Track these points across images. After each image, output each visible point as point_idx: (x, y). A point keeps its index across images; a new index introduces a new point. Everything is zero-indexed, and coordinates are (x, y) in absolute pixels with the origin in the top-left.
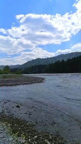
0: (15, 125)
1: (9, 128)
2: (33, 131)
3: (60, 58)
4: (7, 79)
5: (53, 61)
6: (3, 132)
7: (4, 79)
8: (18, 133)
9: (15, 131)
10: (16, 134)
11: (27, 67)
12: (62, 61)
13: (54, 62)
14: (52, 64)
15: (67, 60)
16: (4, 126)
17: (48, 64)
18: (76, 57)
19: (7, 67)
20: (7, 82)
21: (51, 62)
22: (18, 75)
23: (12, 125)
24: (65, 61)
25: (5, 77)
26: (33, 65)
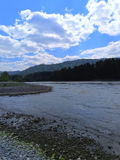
0: (46, 145)
1: (39, 149)
2: (70, 151)
3: (66, 65)
4: (9, 88)
5: (58, 68)
6: (35, 156)
7: (5, 88)
8: (54, 155)
9: (49, 153)
10: (53, 157)
11: (29, 74)
12: (68, 68)
13: (60, 69)
14: (57, 71)
15: (73, 68)
16: (32, 147)
17: (53, 71)
18: (83, 64)
19: (5, 73)
20: (9, 92)
21: (56, 69)
22: (20, 84)
23: (41, 145)
24: (71, 68)
25: (5, 85)
26: (36, 71)
